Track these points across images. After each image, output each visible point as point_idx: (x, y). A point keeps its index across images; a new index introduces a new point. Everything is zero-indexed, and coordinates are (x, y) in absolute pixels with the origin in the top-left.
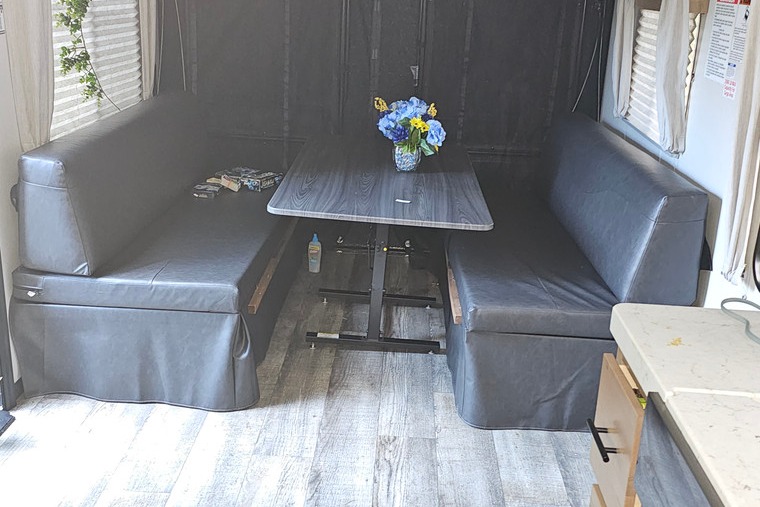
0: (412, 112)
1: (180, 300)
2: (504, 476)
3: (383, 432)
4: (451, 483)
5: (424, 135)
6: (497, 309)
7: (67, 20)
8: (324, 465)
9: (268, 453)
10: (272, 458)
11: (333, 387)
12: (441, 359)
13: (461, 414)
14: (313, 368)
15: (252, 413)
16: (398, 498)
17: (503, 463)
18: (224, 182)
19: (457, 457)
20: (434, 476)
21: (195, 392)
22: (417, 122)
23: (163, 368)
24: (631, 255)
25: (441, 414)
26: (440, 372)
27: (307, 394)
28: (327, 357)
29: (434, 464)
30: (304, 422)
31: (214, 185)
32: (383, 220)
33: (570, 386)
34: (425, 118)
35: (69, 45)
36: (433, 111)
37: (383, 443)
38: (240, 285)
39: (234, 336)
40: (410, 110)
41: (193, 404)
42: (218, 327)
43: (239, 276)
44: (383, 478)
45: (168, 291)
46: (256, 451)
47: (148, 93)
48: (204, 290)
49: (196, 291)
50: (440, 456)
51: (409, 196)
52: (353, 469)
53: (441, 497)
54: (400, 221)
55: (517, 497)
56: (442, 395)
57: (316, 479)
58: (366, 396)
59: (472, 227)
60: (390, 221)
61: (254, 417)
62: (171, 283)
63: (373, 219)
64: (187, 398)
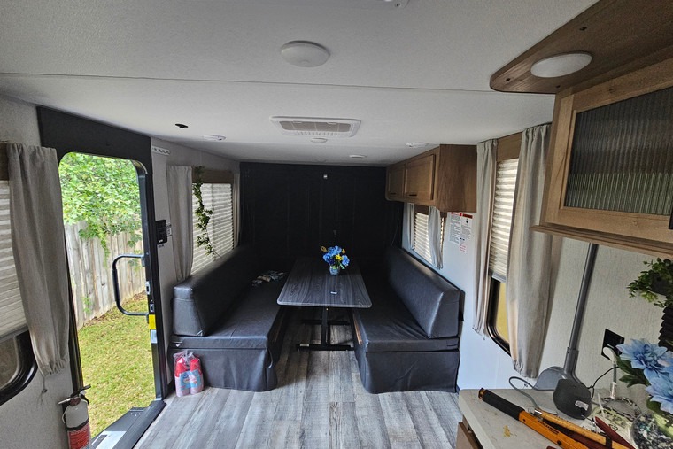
0: (336, 253)
1: (243, 345)
2: (387, 424)
3: (331, 400)
4: (365, 432)
5: (341, 262)
6: (378, 341)
7: (200, 226)
8: (306, 426)
9: (280, 419)
10: (283, 422)
11: (310, 373)
12: (352, 353)
13: (364, 386)
14: (300, 362)
15: (273, 391)
16: (341, 444)
17: (385, 415)
18: (264, 278)
19: (365, 414)
20: (356, 427)
21: (248, 384)
22: (338, 257)
23: (234, 374)
24: (430, 316)
25: (356, 385)
26: (353, 360)
27: (297, 379)
28: (305, 355)
29: (355, 419)
30: (296, 397)
31: (260, 279)
32: (326, 305)
33: (409, 373)
34: (341, 254)
35: (200, 235)
36: (344, 251)
37: (332, 407)
38: (268, 336)
39: (265, 359)
40: (336, 251)
41: (248, 388)
42: (259, 355)
43: (268, 331)
44: (333, 432)
45: (238, 341)
46: (275, 418)
47: (236, 244)
48: (253, 339)
49: (250, 340)
50: (358, 413)
51: (336, 290)
52: (319, 426)
53: (361, 442)
54: (333, 305)
55: (395, 438)
56: (355, 374)
57: (302, 436)
58: (322, 377)
59: (363, 306)
60: (329, 305)
61: (275, 394)
62: (239, 337)
63: (322, 305)
64: (245, 386)
